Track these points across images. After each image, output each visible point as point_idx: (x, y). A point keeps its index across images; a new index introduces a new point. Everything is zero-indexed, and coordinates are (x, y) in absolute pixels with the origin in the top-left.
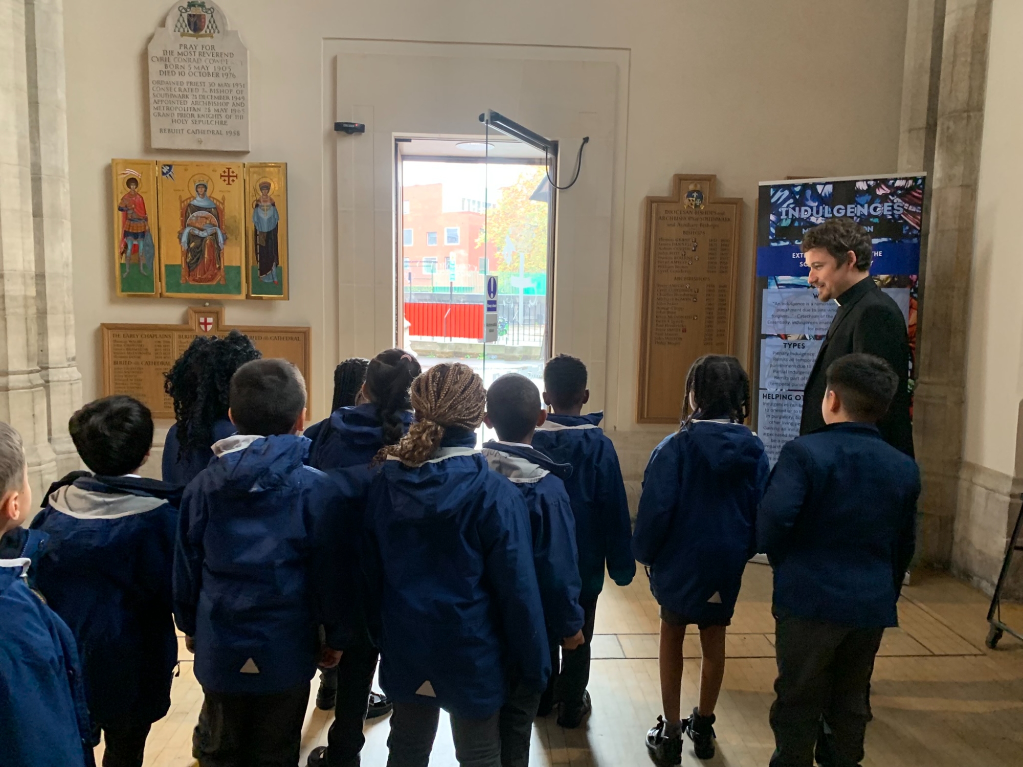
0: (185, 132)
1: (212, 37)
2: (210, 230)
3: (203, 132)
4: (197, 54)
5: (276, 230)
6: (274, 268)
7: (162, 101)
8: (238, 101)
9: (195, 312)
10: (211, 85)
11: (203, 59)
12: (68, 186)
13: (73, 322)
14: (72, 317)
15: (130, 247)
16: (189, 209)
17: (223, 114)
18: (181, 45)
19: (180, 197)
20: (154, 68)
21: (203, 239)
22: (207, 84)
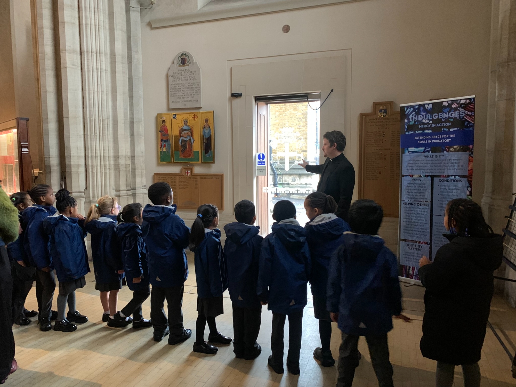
0: (180, 102)
1: (189, 66)
2: (189, 138)
3: (186, 101)
4: (184, 72)
5: (210, 136)
6: (210, 151)
7: (173, 91)
8: (198, 89)
9: (184, 169)
10: (188, 84)
11: (186, 74)
12: (143, 124)
13: (145, 173)
14: (144, 171)
15: (163, 145)
16: (182, 130)
17: (193, 94)
18: (179, 70)
19: (179, 126)
20: (170, 79)
21: (186, 141)
22: (187, 83)
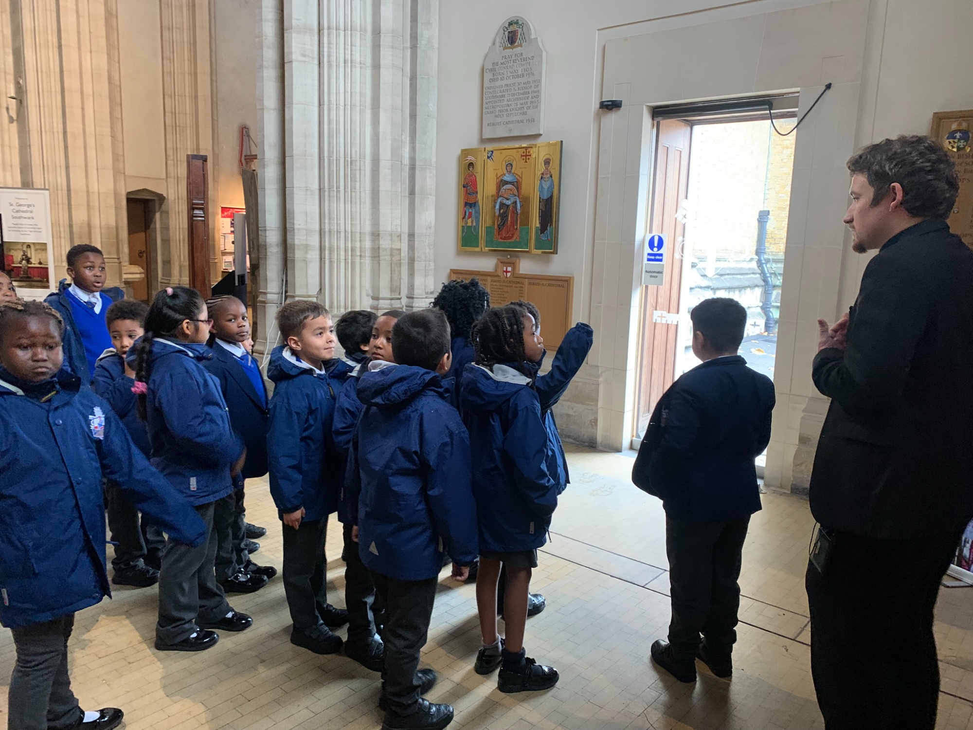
0: (502, 123)
1: (521, 46)
2: (512, 200)
3: (512, 122)
4: (512, 61)
5: (552, 196)
6: (548, 228)
7: (490, 102)
8: (535, 94)
9: (501, 263)
10: (519, 85)
11: (515, 64)
12: (434, 172)
13: (433, 267)
14: (432, 264)
15: (467, 214)
16: (502, 183)
17: (525, 107)
18: (503, 57)
20: (488, 76)
21: (508, 206)
22: (517, 84)
